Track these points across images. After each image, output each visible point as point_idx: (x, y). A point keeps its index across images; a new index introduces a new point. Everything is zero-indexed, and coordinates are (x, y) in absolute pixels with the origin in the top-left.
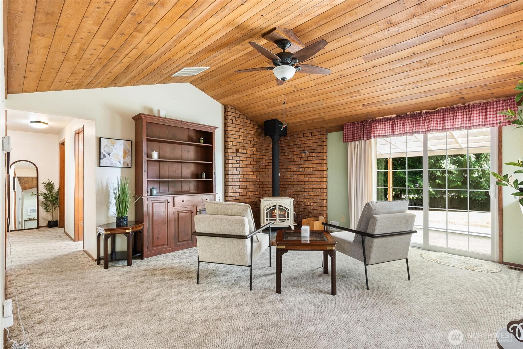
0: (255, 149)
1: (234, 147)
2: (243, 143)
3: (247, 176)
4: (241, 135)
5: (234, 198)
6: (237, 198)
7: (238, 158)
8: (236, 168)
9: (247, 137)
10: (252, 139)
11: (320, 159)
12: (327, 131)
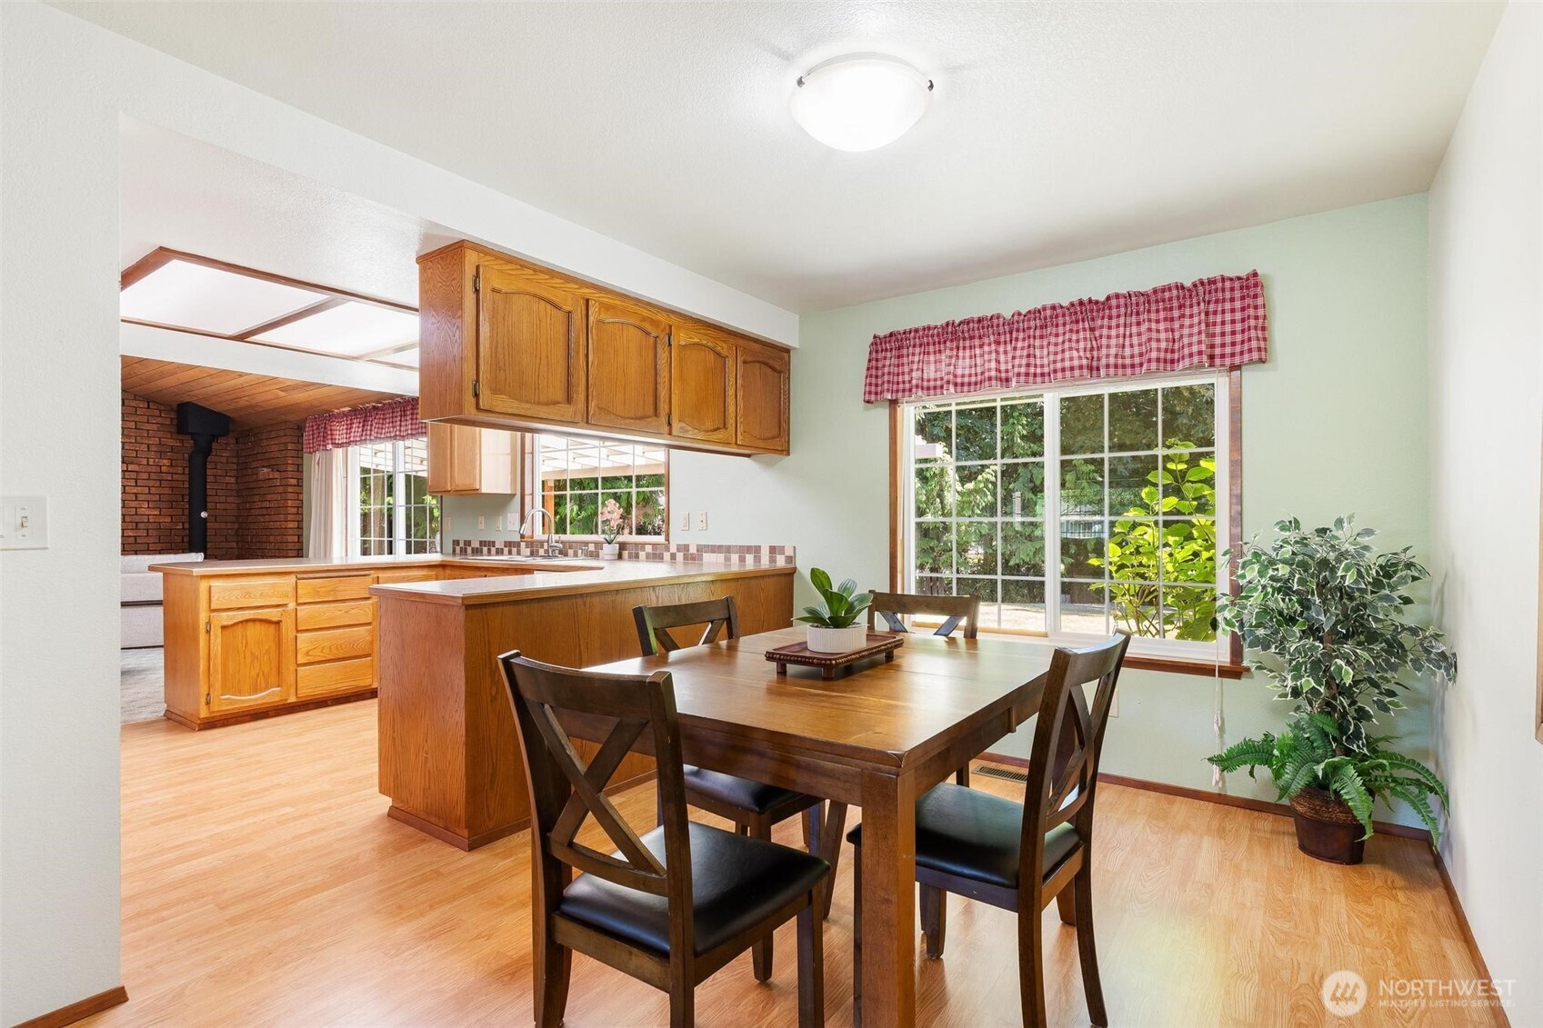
0: (166, 462)
11: (284, 483)
12: (300, 428)
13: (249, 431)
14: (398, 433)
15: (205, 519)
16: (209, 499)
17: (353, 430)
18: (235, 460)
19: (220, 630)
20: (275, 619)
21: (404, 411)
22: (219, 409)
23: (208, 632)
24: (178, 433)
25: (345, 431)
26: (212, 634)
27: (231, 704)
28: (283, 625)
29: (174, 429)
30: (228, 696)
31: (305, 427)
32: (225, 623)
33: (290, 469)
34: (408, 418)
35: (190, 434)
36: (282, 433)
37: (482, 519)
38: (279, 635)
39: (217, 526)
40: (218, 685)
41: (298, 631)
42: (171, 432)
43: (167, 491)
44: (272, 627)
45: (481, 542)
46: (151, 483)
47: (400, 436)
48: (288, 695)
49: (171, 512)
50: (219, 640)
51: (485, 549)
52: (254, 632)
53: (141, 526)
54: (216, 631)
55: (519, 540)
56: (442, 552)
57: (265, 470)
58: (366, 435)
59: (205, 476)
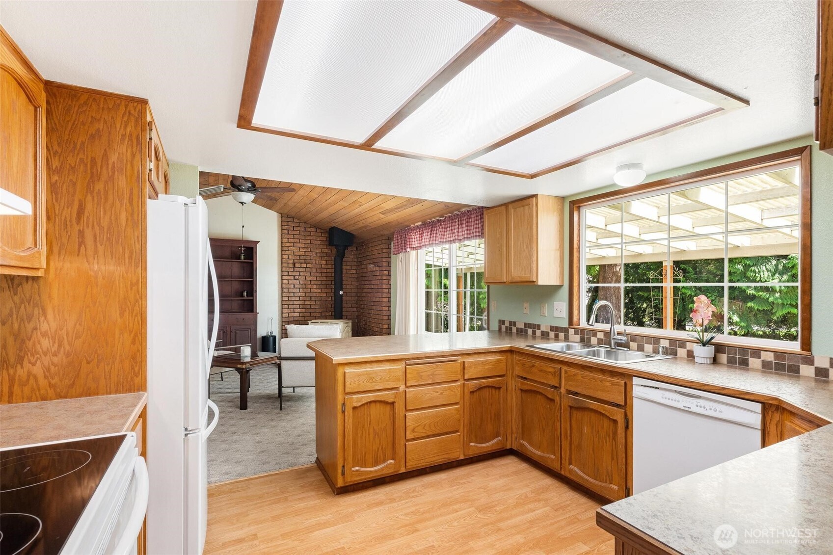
0: (324, 262)
1: (292, 261)
2: (305, 255)
3: (311, 294)
4: (301, 246)
5: (292, 319)
6: (296, 319)
7: (295, 274)
8: (294, 284)
9: (310, 248)
10: (319, 250)
11: (381, 274)
12: (390, 239)
13: (363, 242)
14: (456, 237)
15: (342, 295)
16: (344, 283)
17: (424, 237)
18: (356, 260)
19: (352, 410)
20: (391, 400)
21: (461, 221)
22: (348, 230)
23: (343, 412)
24: (329, 245)
25: (418, 239)
26: (346, 414)
27: (359, 475)
28: (396, 405)
29: (327, 243)
30: (357, 468)
31: (393, 238)
32: (355, 405)
33: (384, 265)
34: (464, 226)
35: (335, 245)
36: (380, 243)
37: (526, 305)
38: (393, 414)
39: (348, 298)
40: (350, 459)
41: (406, 410)
42: (326, 245)
43: (324, 278)
44: (388, 408)
45: (525, 324)
46: (317, 274)
47: (458, 239)
48: (400, 467)
49: (326, 290)
50: (351, 420)
51: (530, 331)
52: (376, 410)
53: (313, 298)
54: (349, 411)
55: (567, 326)
56: (488, 329)
57: (371, 266)
58: (433, 240)
59: (342, 269)
